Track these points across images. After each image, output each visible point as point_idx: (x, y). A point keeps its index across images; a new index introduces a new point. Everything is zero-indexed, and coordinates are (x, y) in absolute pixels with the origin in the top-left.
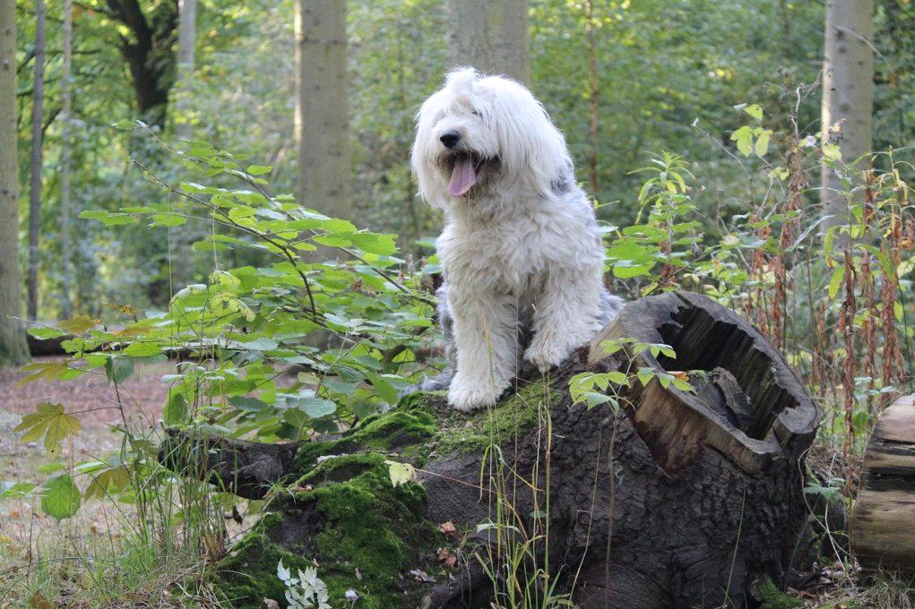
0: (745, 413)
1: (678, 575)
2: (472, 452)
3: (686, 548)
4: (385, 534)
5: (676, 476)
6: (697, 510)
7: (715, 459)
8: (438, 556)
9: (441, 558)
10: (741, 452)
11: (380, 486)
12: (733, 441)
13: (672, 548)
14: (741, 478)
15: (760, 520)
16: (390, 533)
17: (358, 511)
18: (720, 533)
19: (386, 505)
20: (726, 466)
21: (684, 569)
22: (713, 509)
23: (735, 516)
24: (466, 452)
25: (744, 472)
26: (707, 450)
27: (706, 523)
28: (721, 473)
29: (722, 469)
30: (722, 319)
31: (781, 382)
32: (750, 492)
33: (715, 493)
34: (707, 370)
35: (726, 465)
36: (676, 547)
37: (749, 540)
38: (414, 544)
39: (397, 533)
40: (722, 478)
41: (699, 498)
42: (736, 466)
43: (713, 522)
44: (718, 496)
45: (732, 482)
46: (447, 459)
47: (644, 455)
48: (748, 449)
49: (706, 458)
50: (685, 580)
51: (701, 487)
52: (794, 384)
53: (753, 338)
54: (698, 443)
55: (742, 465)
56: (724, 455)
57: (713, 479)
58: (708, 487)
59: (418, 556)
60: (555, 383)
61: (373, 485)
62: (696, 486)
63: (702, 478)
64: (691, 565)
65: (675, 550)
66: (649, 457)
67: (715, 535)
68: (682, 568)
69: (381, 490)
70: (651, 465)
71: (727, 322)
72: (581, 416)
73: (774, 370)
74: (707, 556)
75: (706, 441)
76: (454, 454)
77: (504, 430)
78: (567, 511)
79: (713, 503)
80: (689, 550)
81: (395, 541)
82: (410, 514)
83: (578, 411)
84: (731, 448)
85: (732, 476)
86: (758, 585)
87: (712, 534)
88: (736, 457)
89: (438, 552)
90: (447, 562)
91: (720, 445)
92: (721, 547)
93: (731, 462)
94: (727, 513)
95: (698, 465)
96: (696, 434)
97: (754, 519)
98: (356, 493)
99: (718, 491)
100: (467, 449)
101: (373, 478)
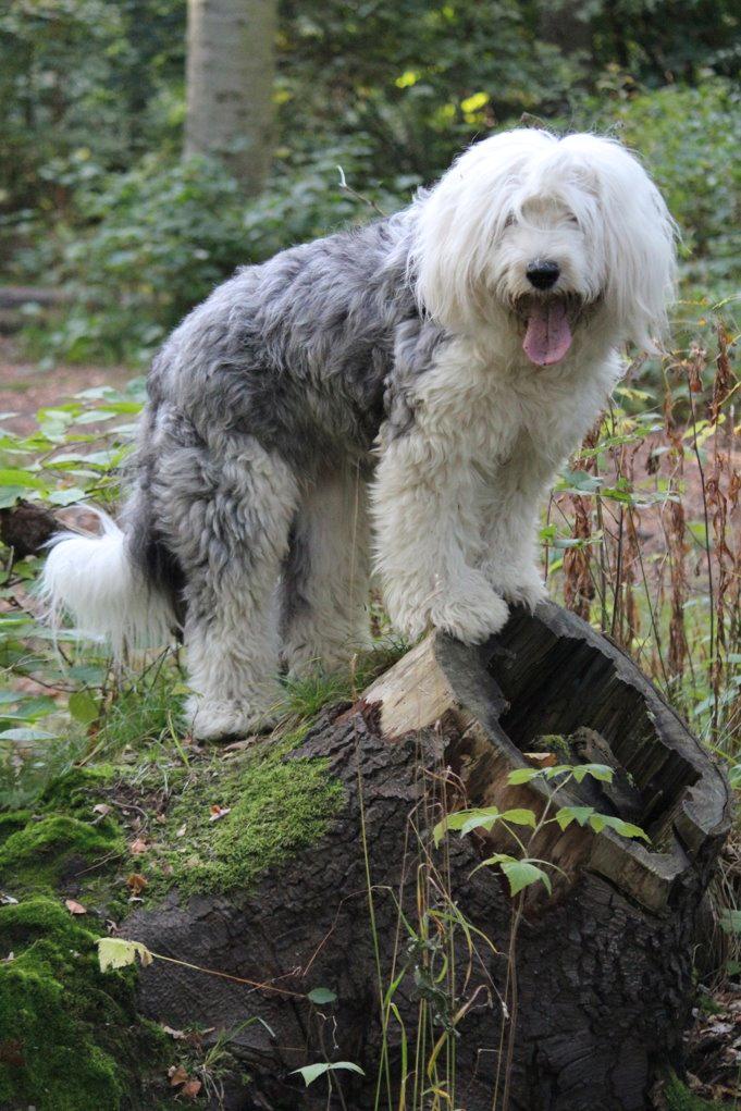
0: (630, 804)
1: (547, 1085)
2: (205, 894)
3: (557, 1038)
4: (89, 1054)
5: (542, 924)
6: (573, 974)
7: (603, 893)
8: (169, 1079)
9: (175, 1083)
10: (643, 880)
11: (69, 967)
12: (631, 863)
13: (534, 1039)
14: (643, 923)
15: (669, 985)
16: (96, 1050)
17: (41, 1016)
18: (609, 1011)
19: (85, 1001)
20: (621, 904)
21: (556, 1075)
22: (599, 974)
23: (634, 984)
24: (195, 894)
25: (645, 911)
26: (592, 880)
27: (586, 997)
28: (613, 915)
29: (613, 909)
30: (565, 631)
31: (666, 735)
32: (656, 943)
33: (602, 948)
34: (566, 732)
35: (620, 902)
36: (540, 1037)
37: (653, 1021)
38: (132, 1065)
39: (108, 1049)
40: (614, 924)
41: (576, 957)
42: (633, 903)
43: (599, 994)
44: (607, 953)
45: (631, 930)
46: (164, 907)
47: (491, 893)
48: (653, 875)
49: (588, 892)
50: (556, 1090)
51: (579, 939)
52: (683, 738)
53: (611, 661)
54: (576, 869)
55: (644, 901)
56: (615, 886)
57: (599, 925)
58: (592, 938)
59: (139, 1082)
60: (332, 769)
61: (56, 965)
62: (571, 937)
63: (581, 924)
64: (566, 1065)
65: (539, 1043)
66: (499, 894)
67: (601, 1015)
68: (551, 1072)
69: (71, 974)
70: (503, 908)
71: (573, 636)
72: (383, 827)
73: (652, 716)
74: (589, 1049)
75: (589, 865)
76: (174, 897)
77: (255, 854)
78: (365, 987)
79: (599, 963)
80: (561, 1042)
81: (105, 1064)
82: (120, 1011)
83: (378, 819)
84: (627, 877)
85: (629, 919)
86: (663, 1087)
87: (597, 1014)
88: (635, 889)
89: (170, 1074)
90: (185, 1090)
91: (609, 870)
92: (611, 1034)
93: (626, 896)
94: (621, 978)
95: (576, 904)
96: (574, 854)
97: (662, 985)
98: (34, 983)
99: (606, 945)
100: (198, 888)
101: (54, 952)
